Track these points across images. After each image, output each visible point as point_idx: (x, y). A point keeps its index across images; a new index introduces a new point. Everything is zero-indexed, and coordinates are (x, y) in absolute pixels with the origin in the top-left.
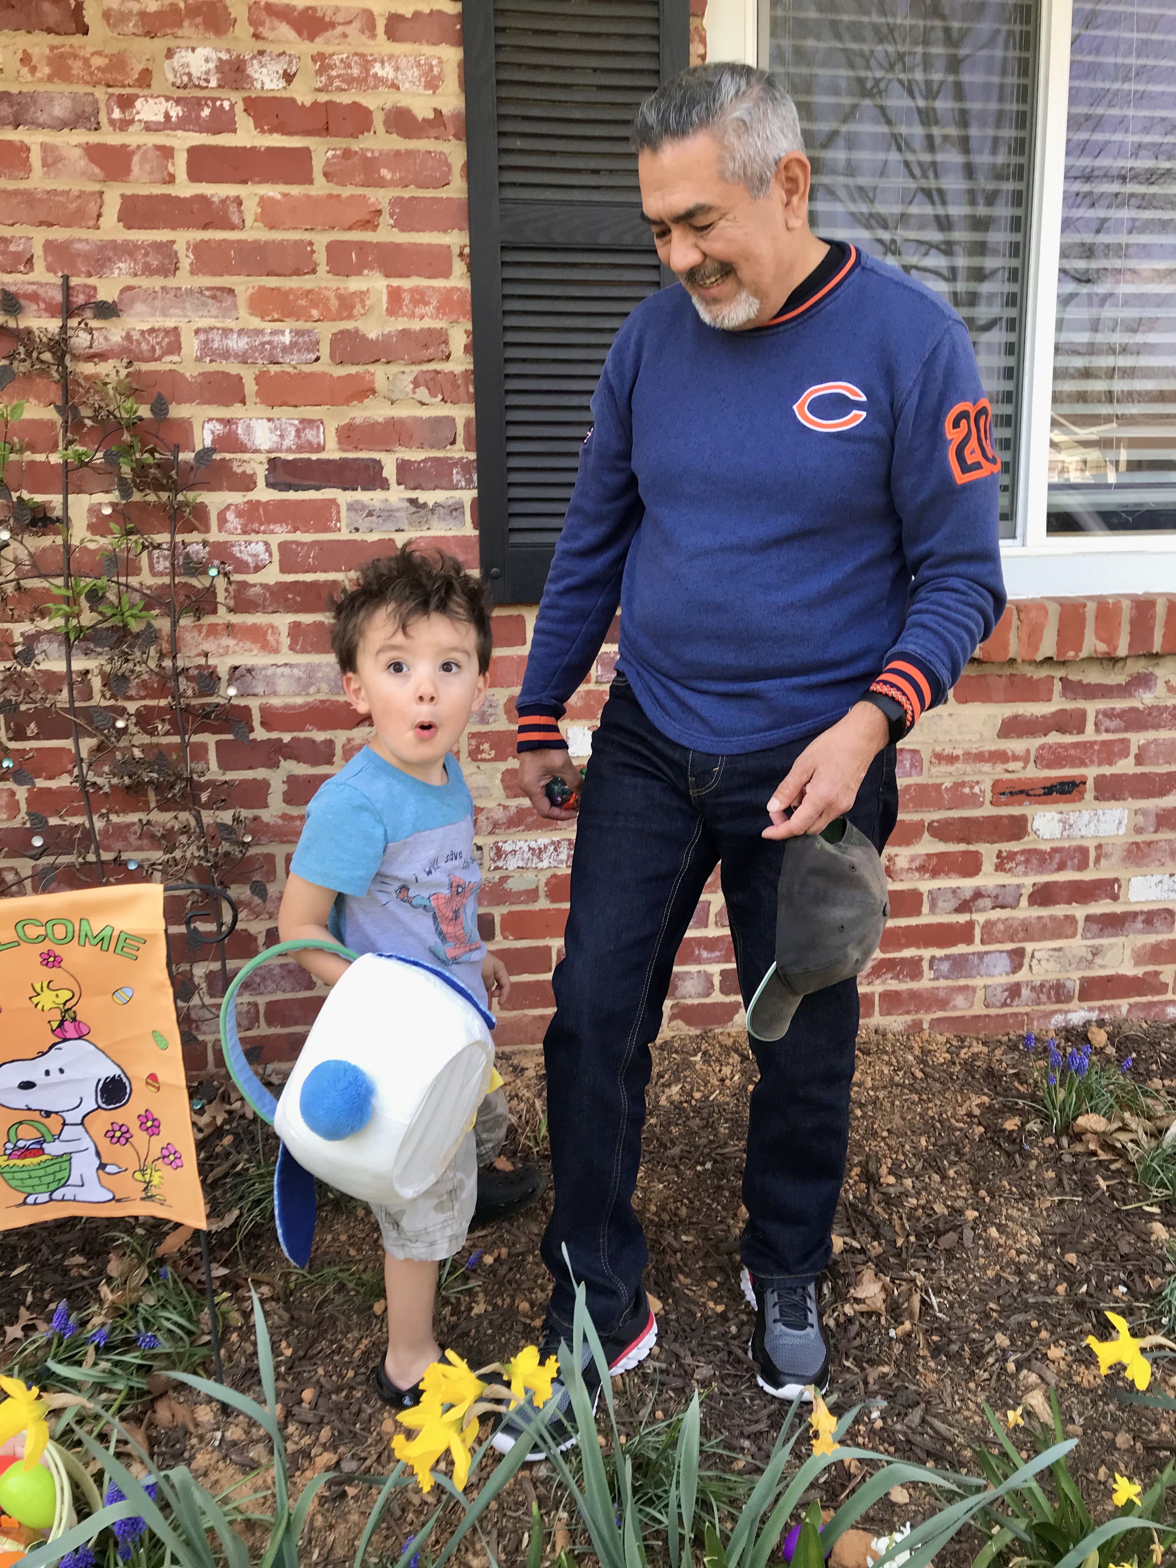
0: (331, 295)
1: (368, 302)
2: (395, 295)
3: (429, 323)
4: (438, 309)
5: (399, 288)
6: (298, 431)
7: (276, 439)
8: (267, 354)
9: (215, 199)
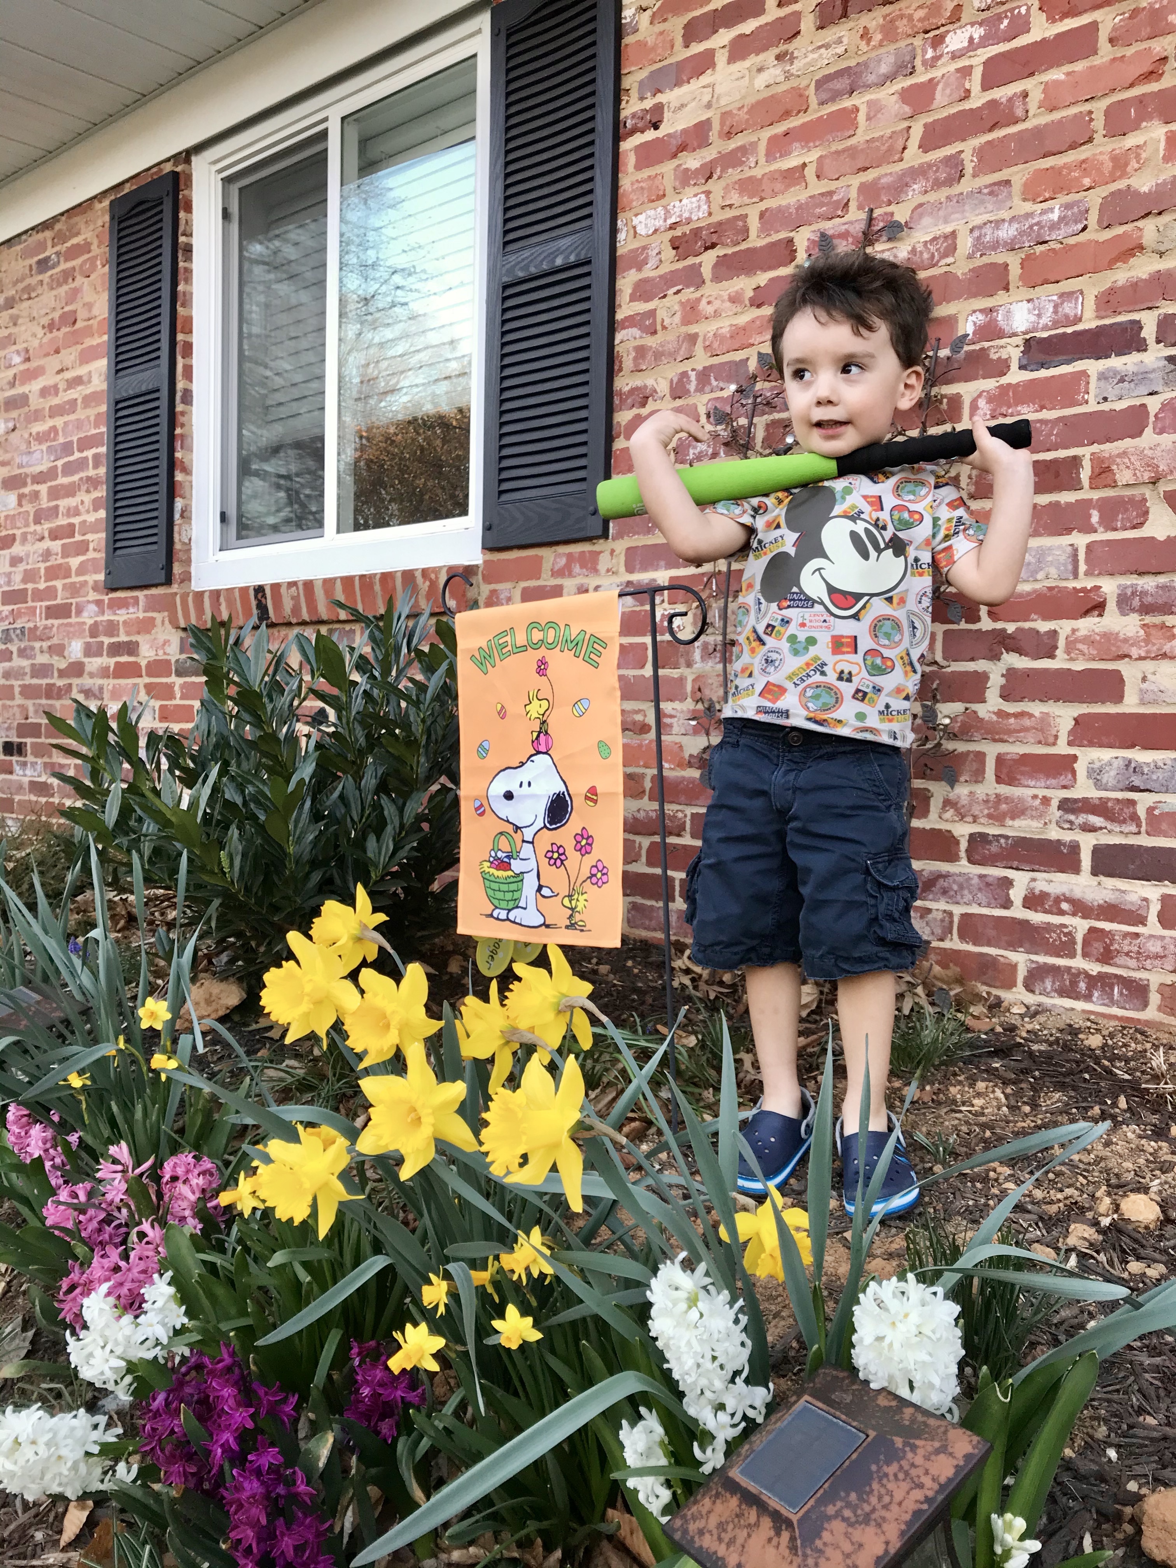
0: (1106, 158)
1: (1144, 155)
6: (1056, 307)
7: (1033, 318)
8: (1034, 235)
9: (1004, 100)
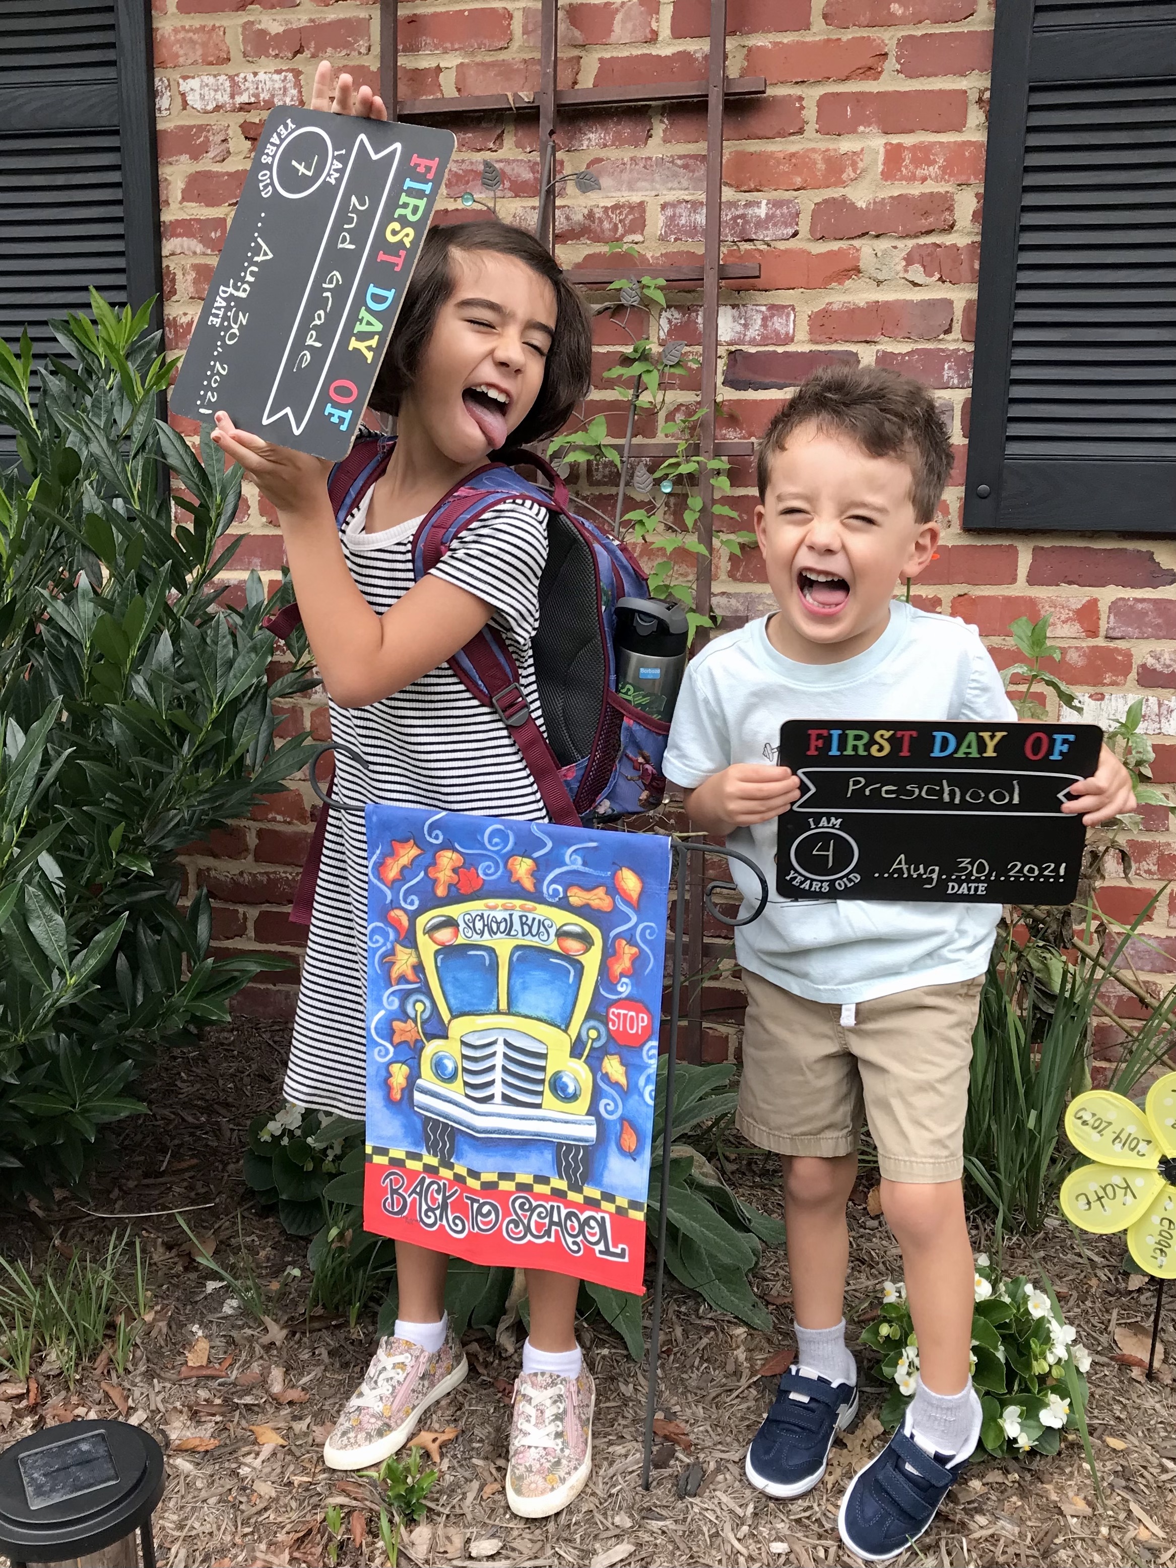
0: (818, 157)
1: (861, 165)
2: (894, 155)
3: (931, 187)
4: (944, 169)
5: (900, 145)
6: (765, 319)
7: (739, 328)
8: (738, 229)
9: (698, 55)
